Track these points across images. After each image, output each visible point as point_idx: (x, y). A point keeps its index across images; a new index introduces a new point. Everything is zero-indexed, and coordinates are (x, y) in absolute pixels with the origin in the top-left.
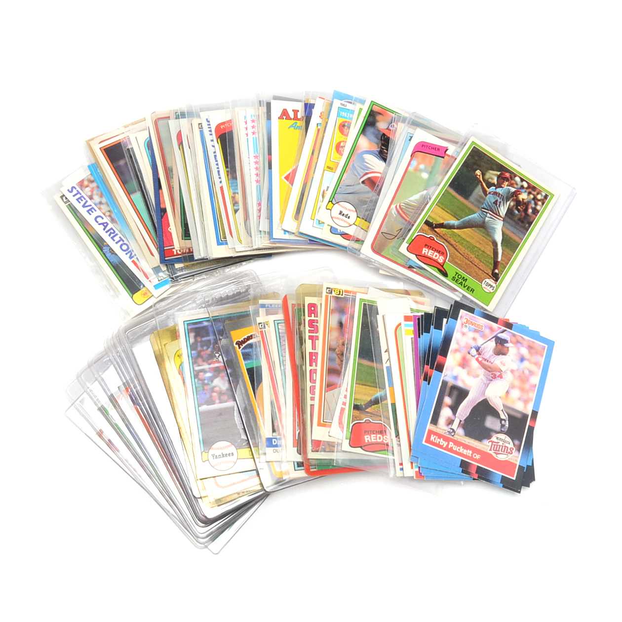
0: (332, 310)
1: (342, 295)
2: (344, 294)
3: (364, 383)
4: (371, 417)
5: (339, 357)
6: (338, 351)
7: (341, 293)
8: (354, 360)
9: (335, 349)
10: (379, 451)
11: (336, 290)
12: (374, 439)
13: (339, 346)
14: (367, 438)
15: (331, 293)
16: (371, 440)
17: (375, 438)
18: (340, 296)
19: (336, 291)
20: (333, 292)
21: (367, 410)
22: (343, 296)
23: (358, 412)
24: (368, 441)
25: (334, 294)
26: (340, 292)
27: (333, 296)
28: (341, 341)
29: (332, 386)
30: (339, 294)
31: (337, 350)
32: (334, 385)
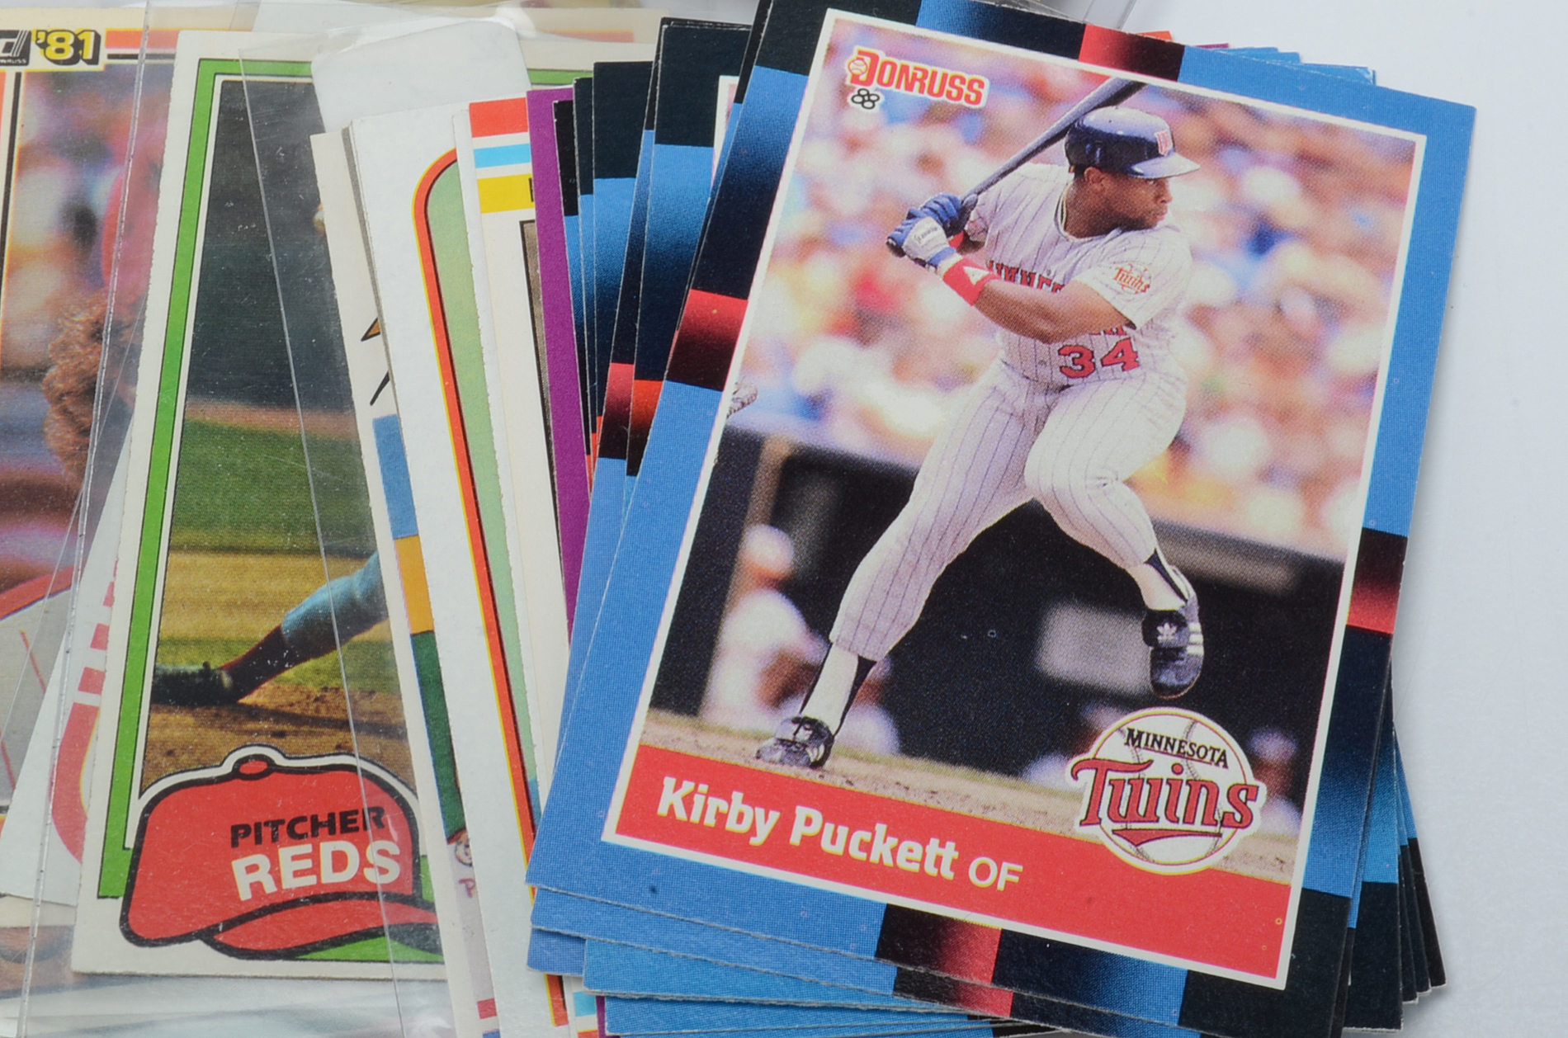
0: (23, 151)
1: (94, 61)
2: (104, 52)
3: (227, 539)
4: (281, 734)
5: (64, 411)
6: (64, 377)
7: (88, 53)
8: (163, 409)
9: (45, 370)
10: (337, 942)
11: (52, 39)
12: (298, 874)
13: (65, 346)
14: (252, 869)
15: (25, 55)
16: (278, 881)
17: (307, 864)
18: (81, 67)
19: (54, 45)
20: (35, 51)
21: (247, 700)
22: (99, 67)
23: (190, 720)
24: (257, 887)
25: (38, 62)
26: (78, 45)
27: (31, 75)
28: (81, 317)
29: (22, 587)
30: (74, 60)
31: (53, 371)
32: (31, 578)
